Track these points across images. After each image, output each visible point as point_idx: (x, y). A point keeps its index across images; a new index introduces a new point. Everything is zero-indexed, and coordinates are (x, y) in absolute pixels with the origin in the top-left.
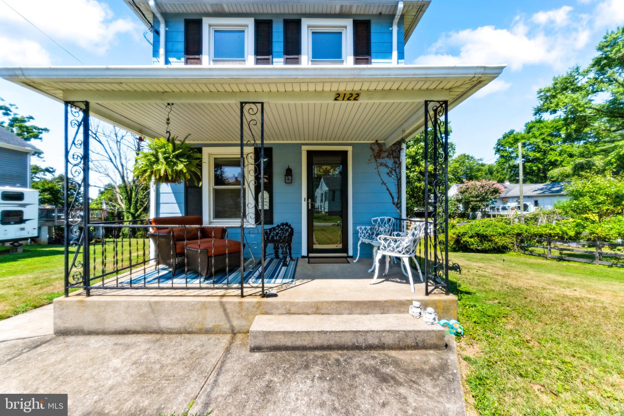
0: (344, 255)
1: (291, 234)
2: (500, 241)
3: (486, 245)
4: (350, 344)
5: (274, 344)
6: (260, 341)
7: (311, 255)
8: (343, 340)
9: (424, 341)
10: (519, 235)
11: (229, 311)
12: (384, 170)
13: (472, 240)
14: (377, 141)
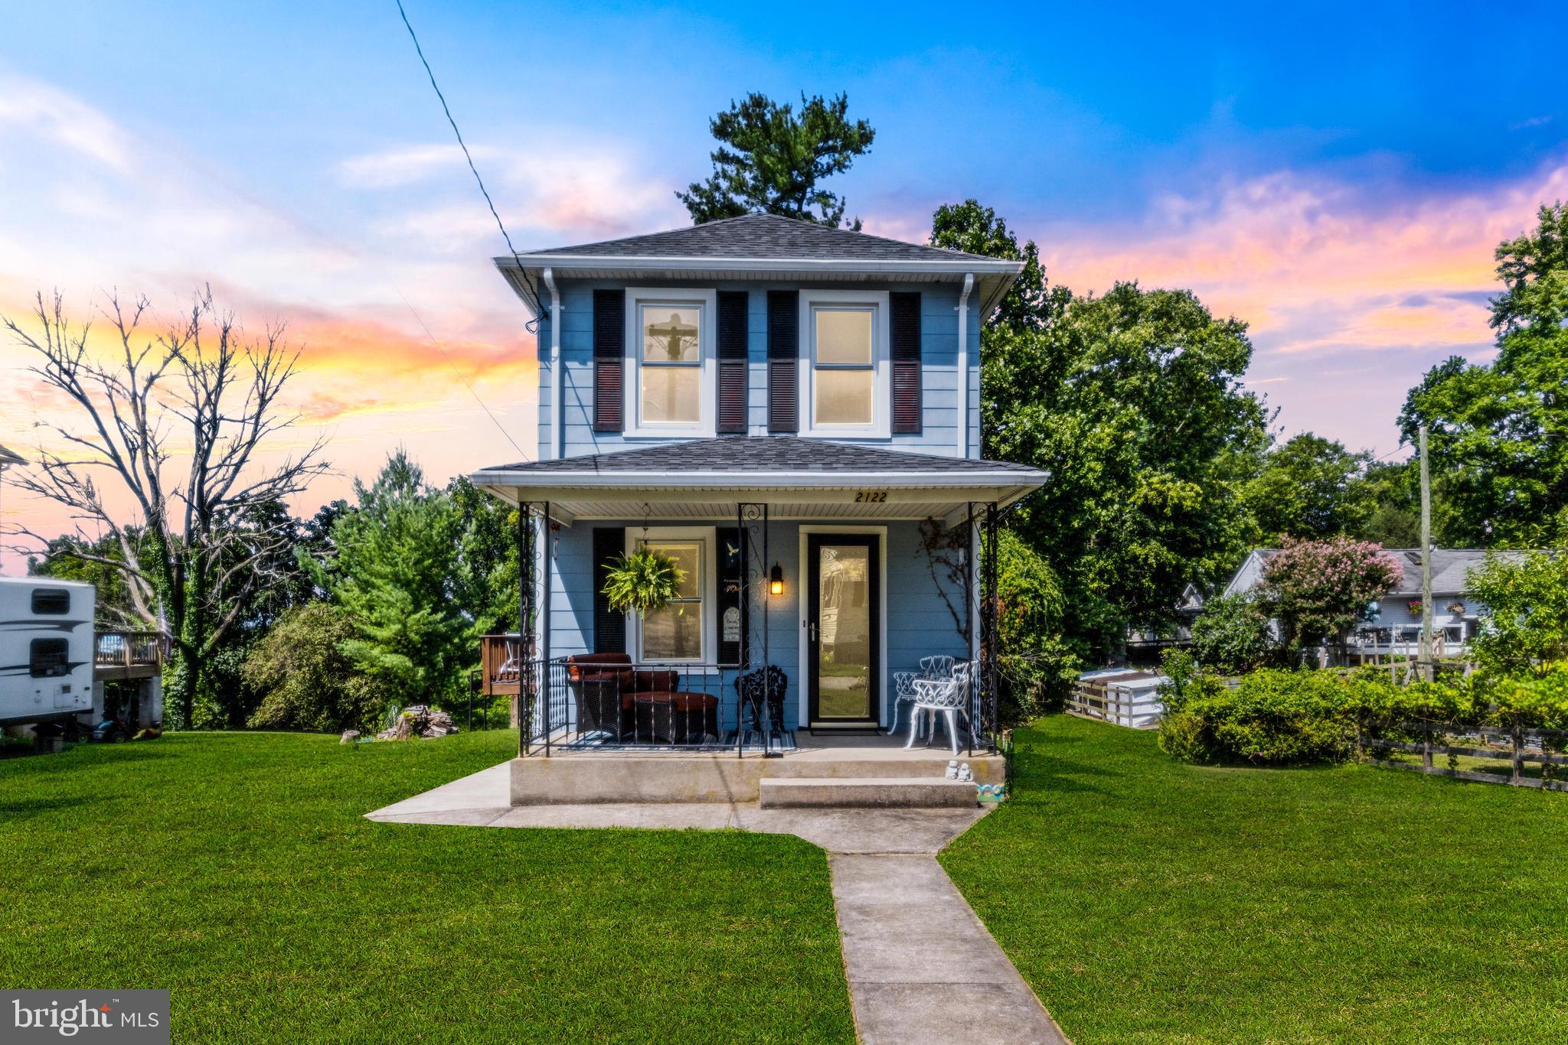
0: (874, 725)
1: (783, 687)
2: (1316, 732)
3: (1283, 745)
4: (871, 800)
5: (788, 800)
6: (772, 797)
7: (814, 725)
8: (864, 796)
9: (953, 798)
10: (1364, 712)
11: (726, 773)
12: (943, 571)
13: (1247, 730)
14: (930, 518)
